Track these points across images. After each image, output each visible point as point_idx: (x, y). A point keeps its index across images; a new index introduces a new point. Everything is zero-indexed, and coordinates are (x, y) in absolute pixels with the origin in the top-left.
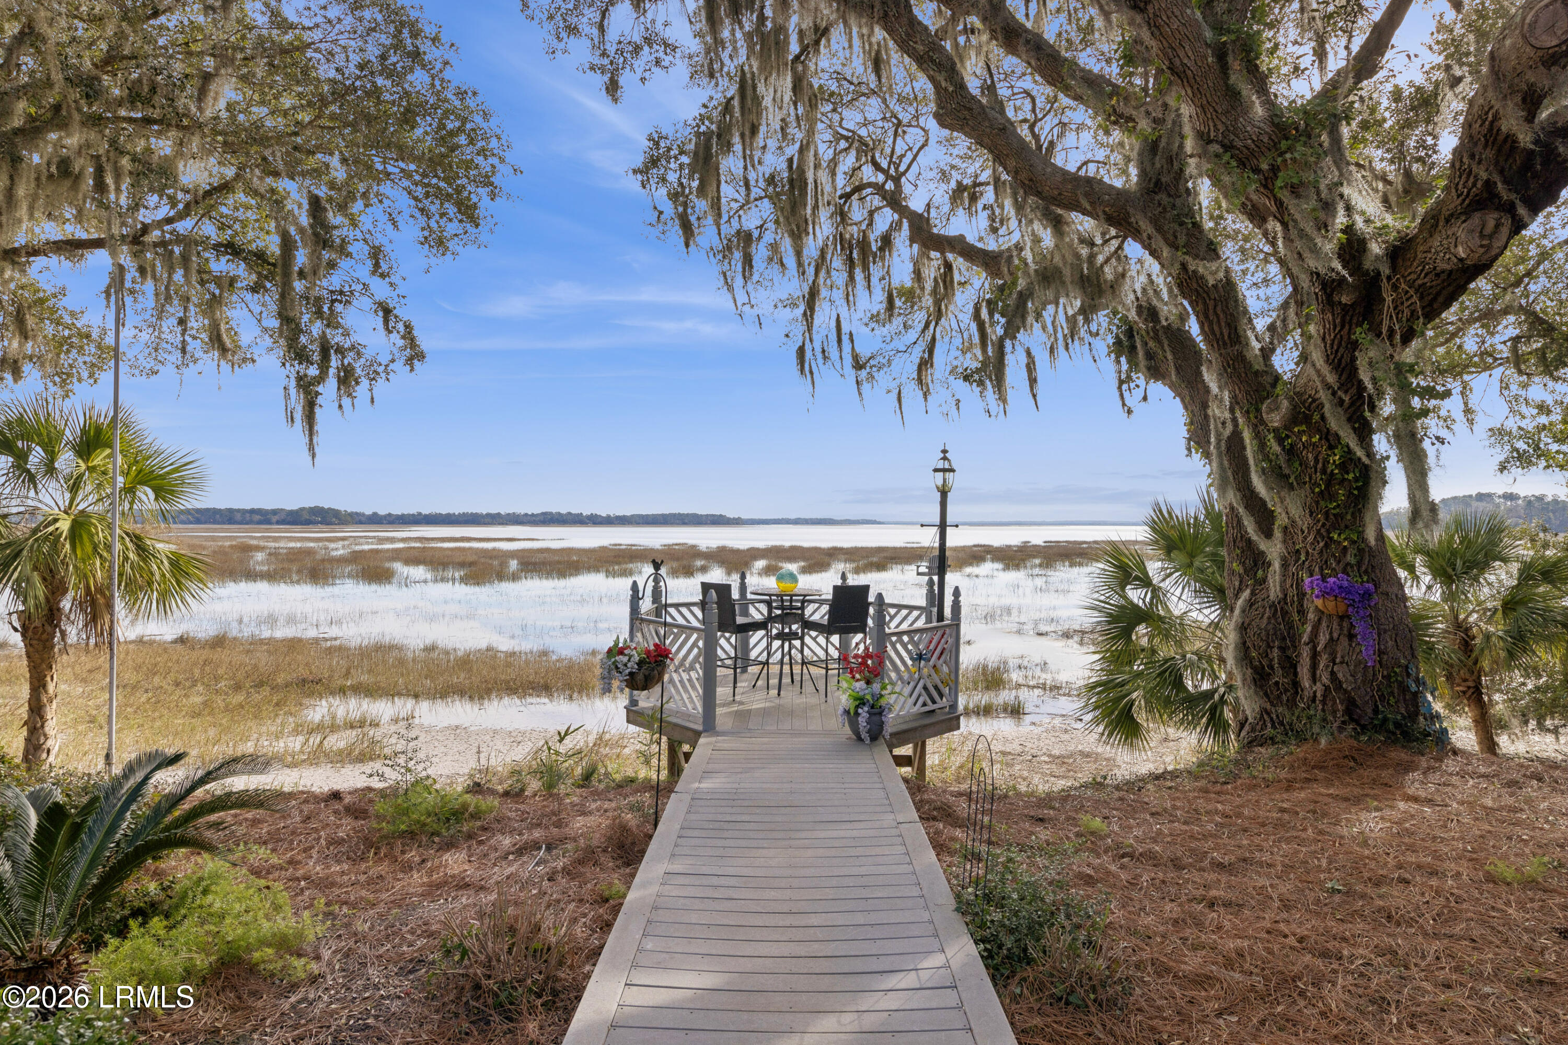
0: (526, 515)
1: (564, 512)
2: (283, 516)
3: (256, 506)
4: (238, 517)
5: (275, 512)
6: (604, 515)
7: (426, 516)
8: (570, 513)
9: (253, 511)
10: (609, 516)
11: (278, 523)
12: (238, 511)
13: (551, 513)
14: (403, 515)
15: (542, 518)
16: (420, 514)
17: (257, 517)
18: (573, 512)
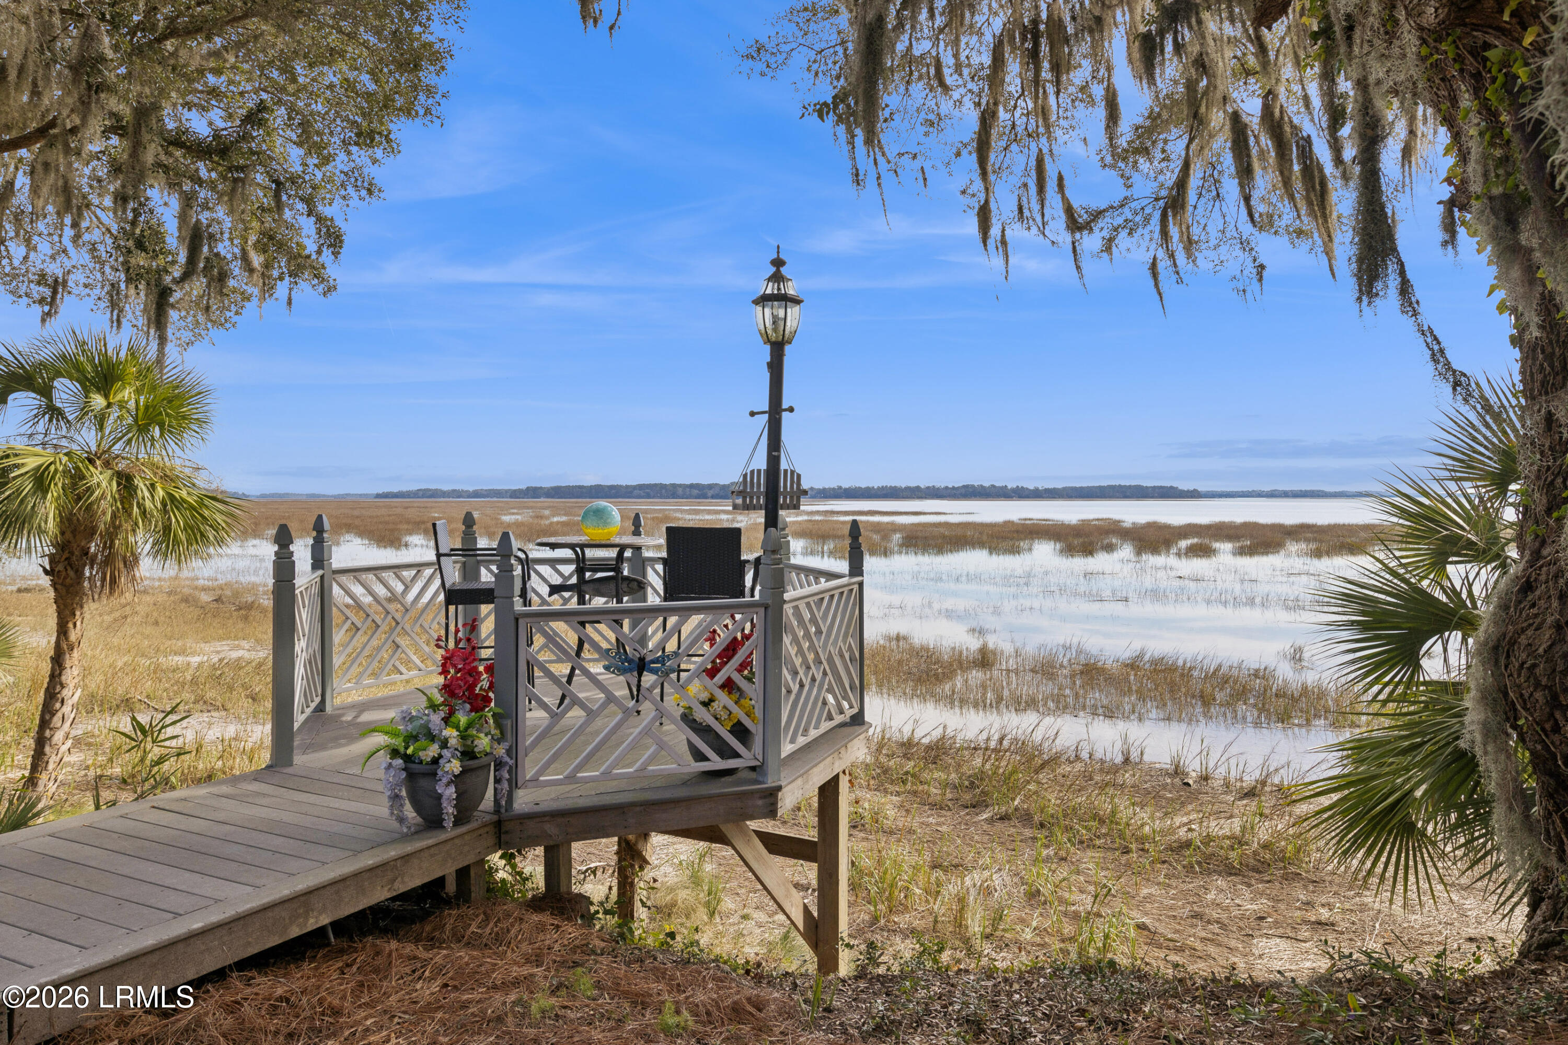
0: (947, 488)
1: (987, 484)
2: (717, 491)
3: (695, 481)
4: (680, 491)
5: (710, 487)
6: (1031, 488)
7: (846, 490)
8: (993, 486)
9: (692, 486)
10: (1037, 490)
11: (713, 497)
12: (680, 485)
13: (973, 486)
14: (824, 489)
15: (963, 491)
16: (840, 488)
17: (695, 492)
18: (997, 485)
